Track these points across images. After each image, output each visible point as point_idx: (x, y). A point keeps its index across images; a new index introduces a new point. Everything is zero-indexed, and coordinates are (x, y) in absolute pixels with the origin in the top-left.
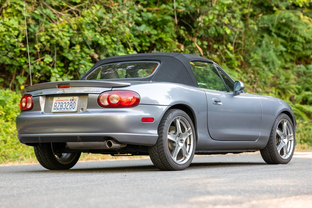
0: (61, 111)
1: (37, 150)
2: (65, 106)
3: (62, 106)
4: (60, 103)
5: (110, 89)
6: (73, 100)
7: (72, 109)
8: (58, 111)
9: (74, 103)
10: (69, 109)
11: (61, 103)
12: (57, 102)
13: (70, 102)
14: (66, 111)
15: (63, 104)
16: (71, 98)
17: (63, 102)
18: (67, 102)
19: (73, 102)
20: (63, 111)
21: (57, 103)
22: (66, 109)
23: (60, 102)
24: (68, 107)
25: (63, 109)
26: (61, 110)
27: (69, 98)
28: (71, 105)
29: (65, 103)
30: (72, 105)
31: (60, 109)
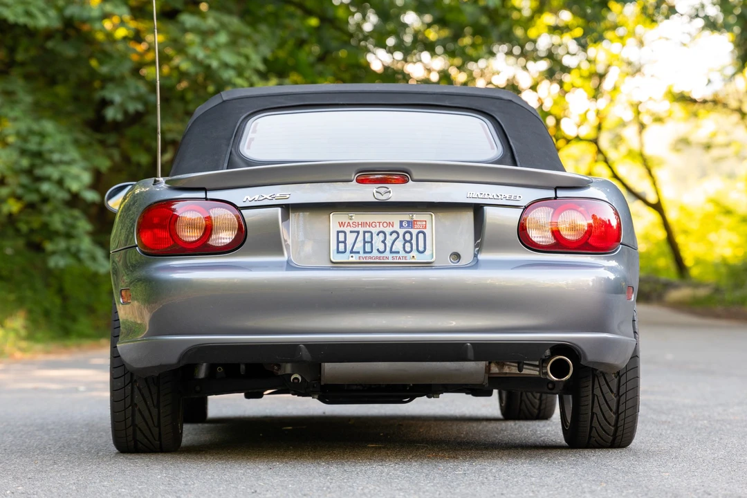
0: (371, 258)
1: (129, 387)
2: (383, 242)
3: (371, 242)
4: (358, 232)
5: (551, 194)
6: (411, 224)
7: (414, 253)
8: (358, 260)
9: (421, 236)
10: (402, 254)
11: (365, 232)
12: (347, 230)
13: (401, 232)
14: (390, 260)
15: (374, 235)
16: (405, 217)
17: (375, 231)
18: (388, 230)
19: (414, 232)
20: (377, 258)
21: (348, 233)
22: (387, 253)
23: (361, 230)
24: (398, 246)
25: (375, 253)
26: (368, 255)
27: (395, 218)
28: (410, 242)
29: (381, 235)
30: (414, 241)
31: (365, 252)
